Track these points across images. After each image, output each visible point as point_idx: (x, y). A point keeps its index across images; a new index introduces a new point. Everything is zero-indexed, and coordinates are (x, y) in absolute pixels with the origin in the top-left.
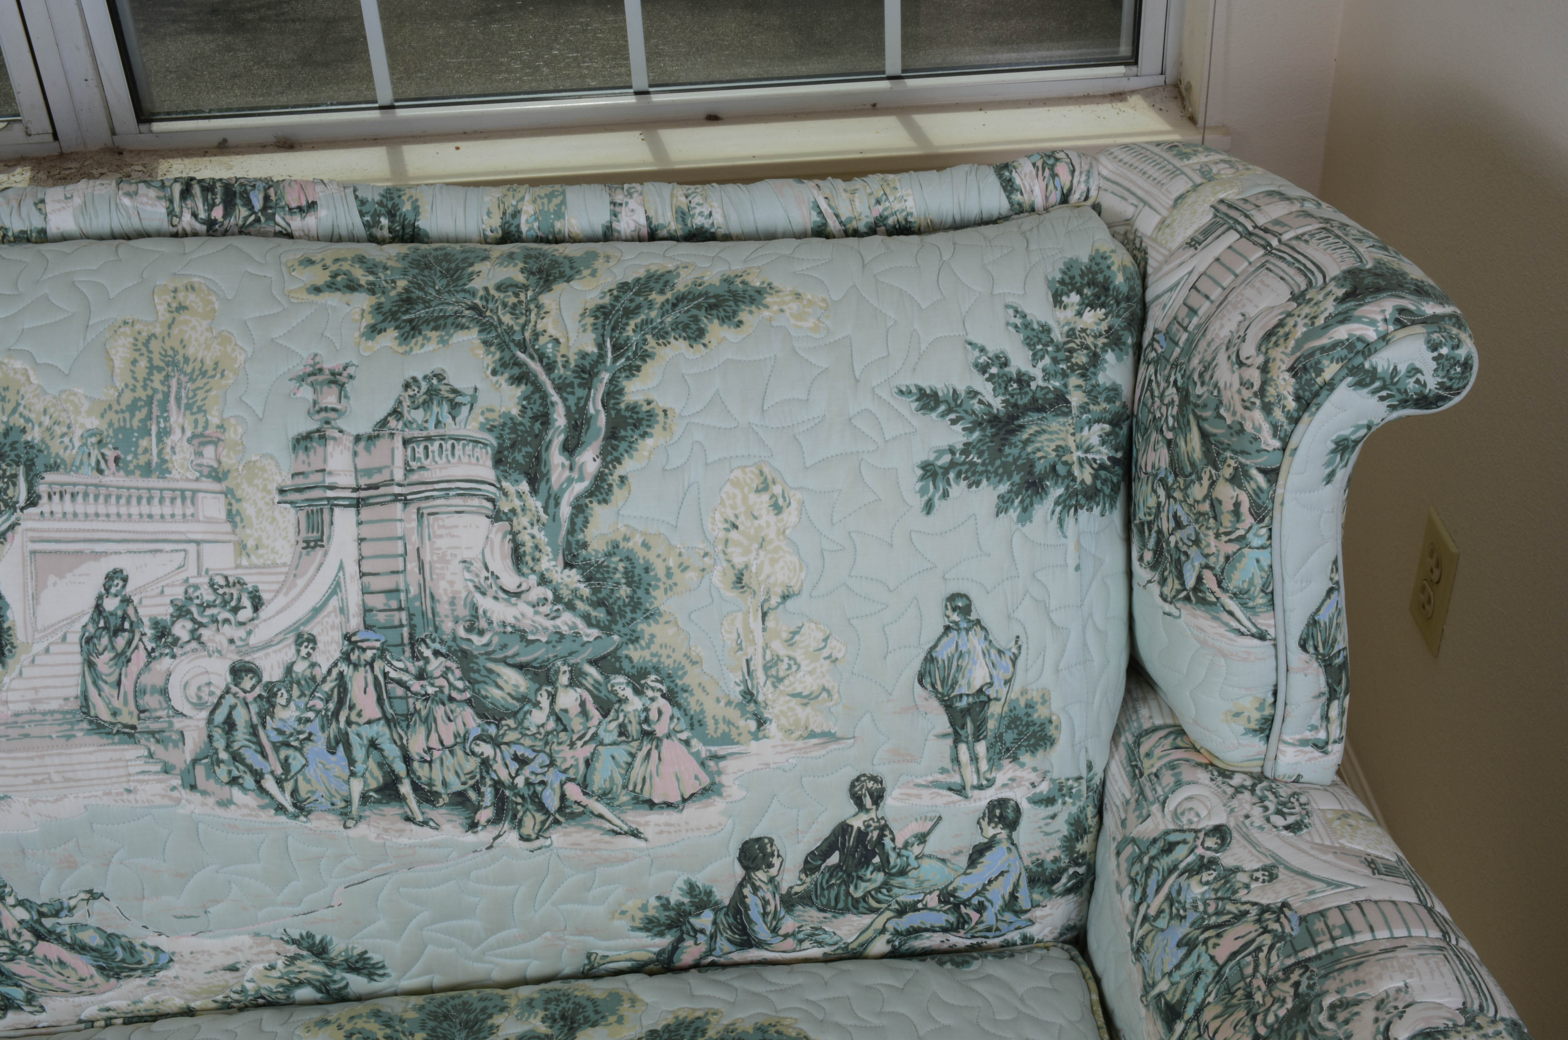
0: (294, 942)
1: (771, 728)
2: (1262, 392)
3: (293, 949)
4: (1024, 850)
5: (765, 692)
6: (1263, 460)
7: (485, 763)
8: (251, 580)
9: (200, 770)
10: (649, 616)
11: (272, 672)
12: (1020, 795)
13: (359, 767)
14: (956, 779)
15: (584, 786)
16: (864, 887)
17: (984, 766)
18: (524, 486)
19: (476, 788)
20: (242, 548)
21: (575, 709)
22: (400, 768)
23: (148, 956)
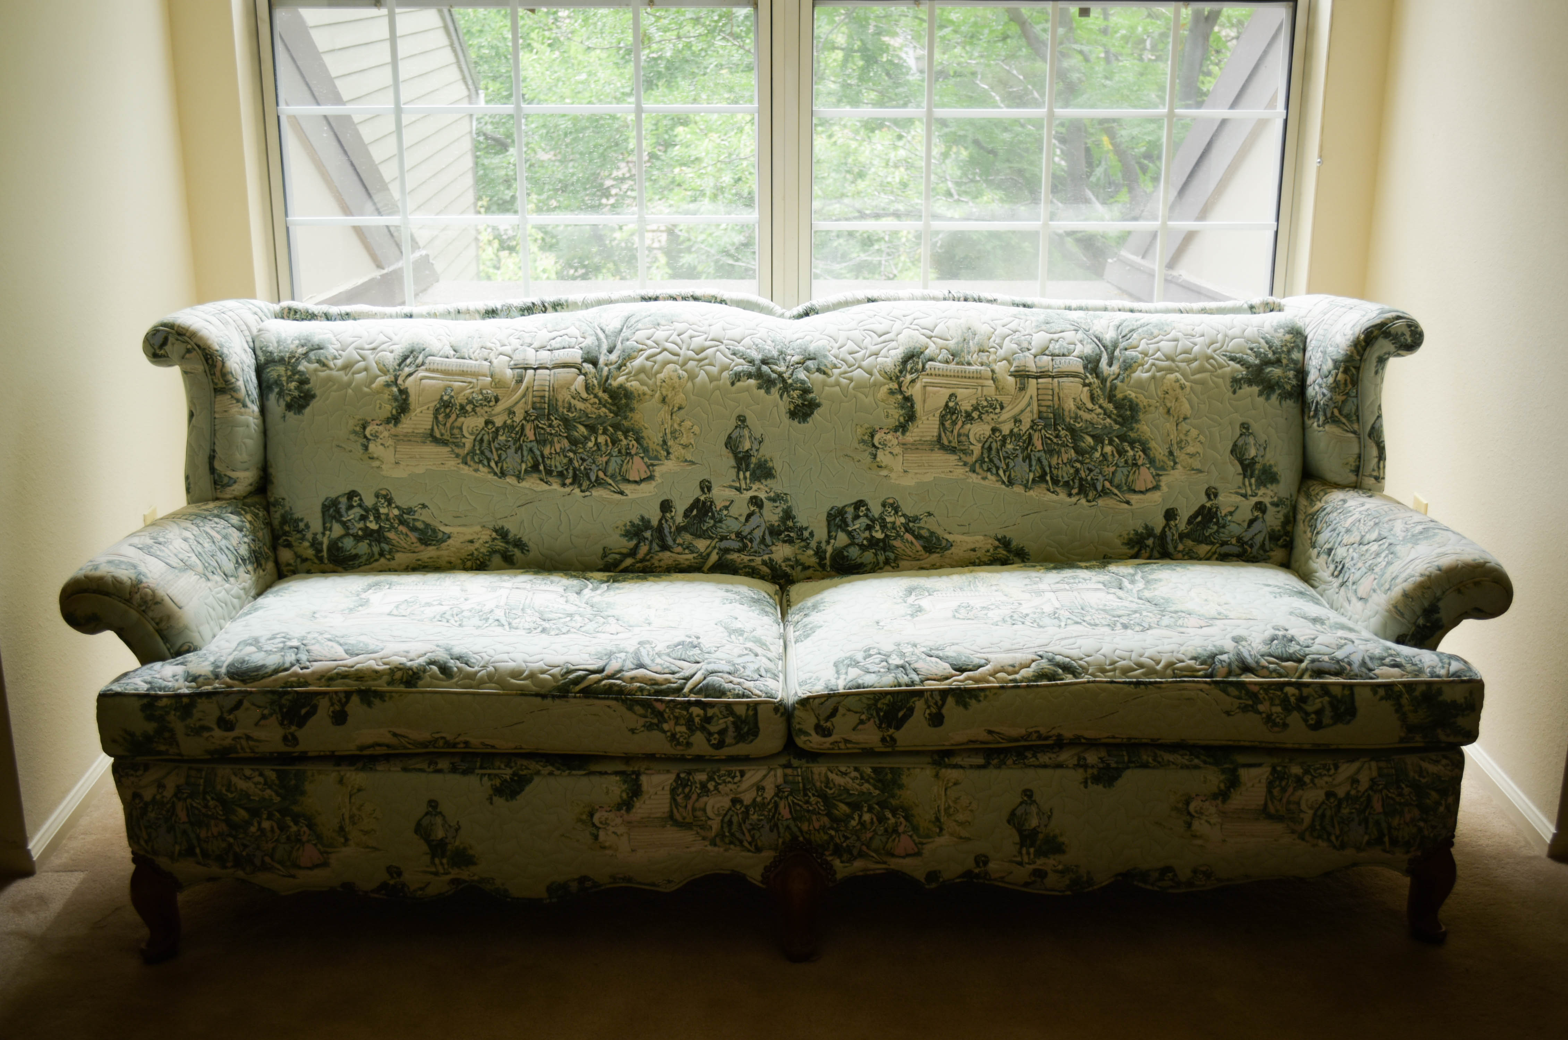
0: (998, 540)
1: (1178, 466)
3: (997, 543)
4: (1268, 524)
5: (1176, 453)
7: (1077, 471)
8: (1000, 400)
9: (977, 465)
10: (1137, 421)
11: (1006, 431)
12: (1267, 501)
13: (1033, 468)
14: (1243, 491)
15: (1111, 482)
16: (1210, 531)
17: (1254, 487)
20: (997, 389)
21: (1110, 453)
22: (1047, 470)
23: (944, 543)
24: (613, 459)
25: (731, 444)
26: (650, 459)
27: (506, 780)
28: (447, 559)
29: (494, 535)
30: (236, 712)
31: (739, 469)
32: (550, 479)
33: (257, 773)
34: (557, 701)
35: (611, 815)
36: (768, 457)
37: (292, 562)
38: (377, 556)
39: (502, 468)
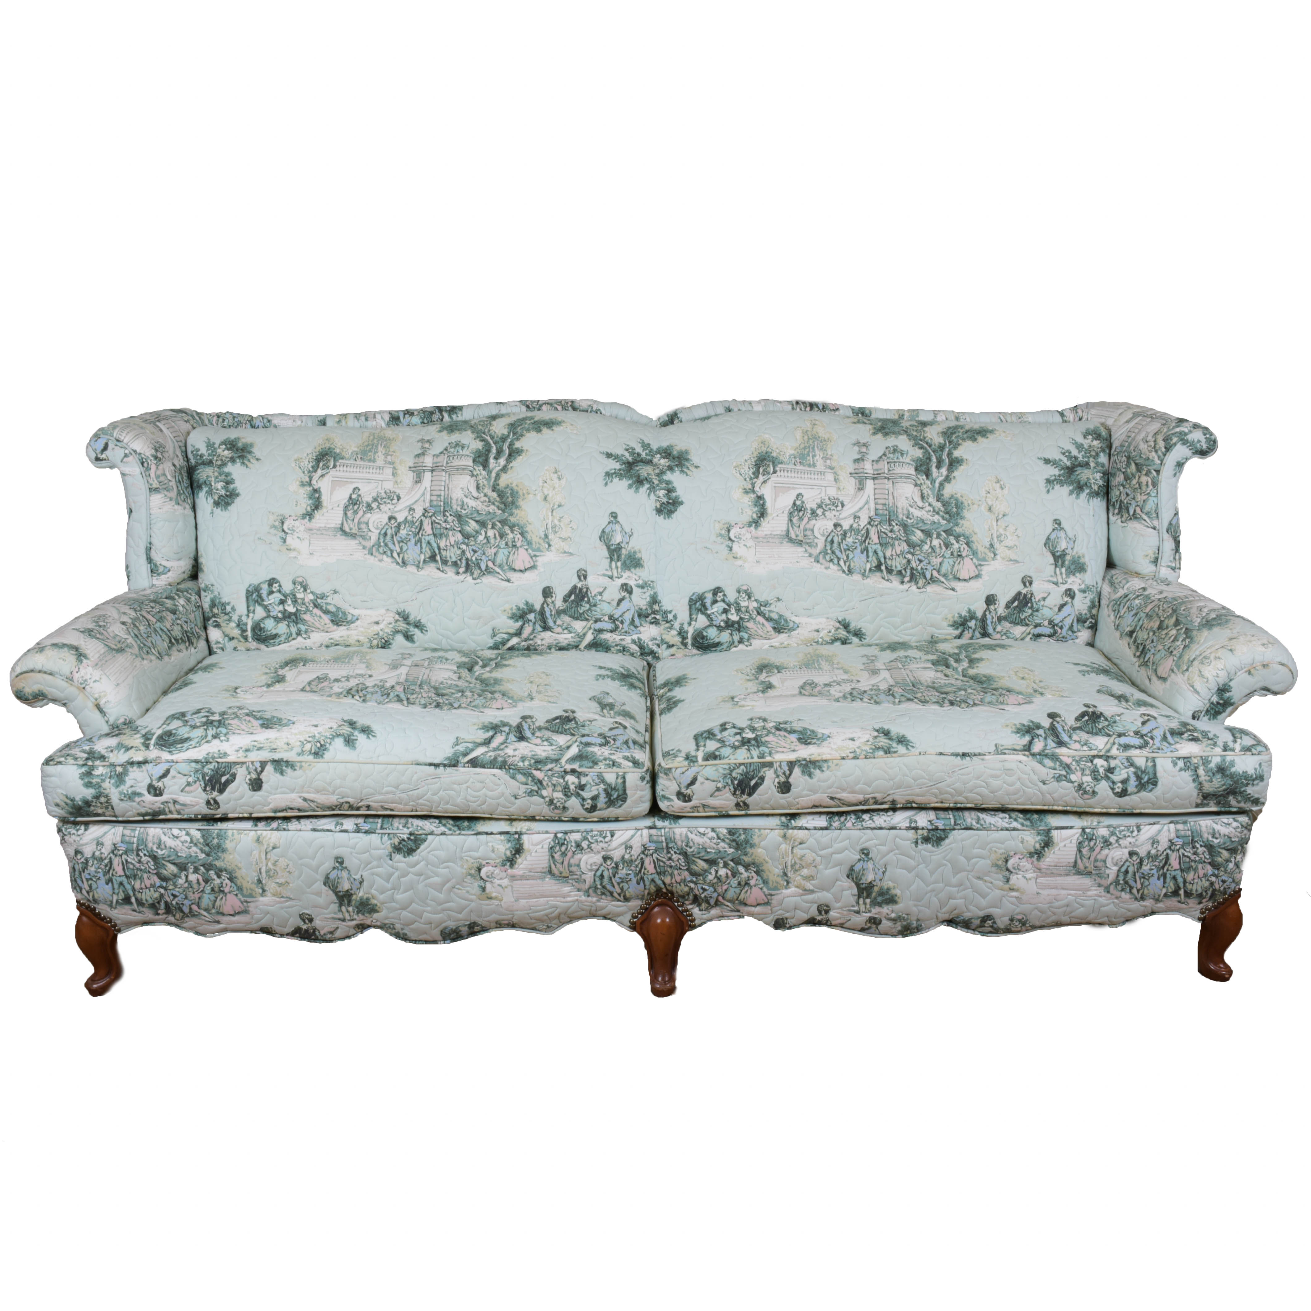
0: (840, 622)
1: (998, 557)
2: (1155, 447)
3: (838, 625)
4: (1076, 608)
5: (997, 545)
6: (1155, 467)
7: (909, 561)
8: (841, 498)
9: (821, 556)
10: (962, 518)
11: (846, 526)
12: (1075, 588)
13: (870, 559)
14: (1055, 580)
15: (938, 572)
16: (1025, 614)
17: (1064, 576)
18: (924, 477)
19: (905, 569)
20: (839, 489)
21: (938, 546)
22: (883, 560)
23: (791, 625)
24: (501, 551)
25: (604, 537)
26: (533, 550)
27: (403, 840)
28: (356, 638)
29: (397, 617)
30: (164, 780)
31: (611, 560)
32: (446, 568)
33: (184, 833)
34: (449, 770)
35: (497, 871)
36: (636, 549)
37: (220, 640)
38: (294, 636)
39: (403, 559)
